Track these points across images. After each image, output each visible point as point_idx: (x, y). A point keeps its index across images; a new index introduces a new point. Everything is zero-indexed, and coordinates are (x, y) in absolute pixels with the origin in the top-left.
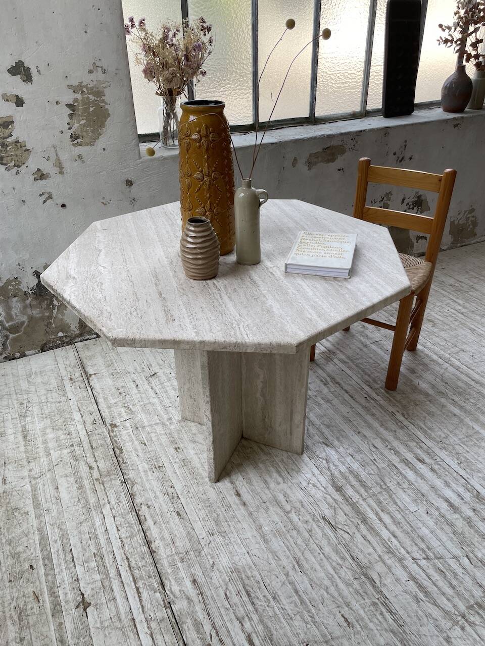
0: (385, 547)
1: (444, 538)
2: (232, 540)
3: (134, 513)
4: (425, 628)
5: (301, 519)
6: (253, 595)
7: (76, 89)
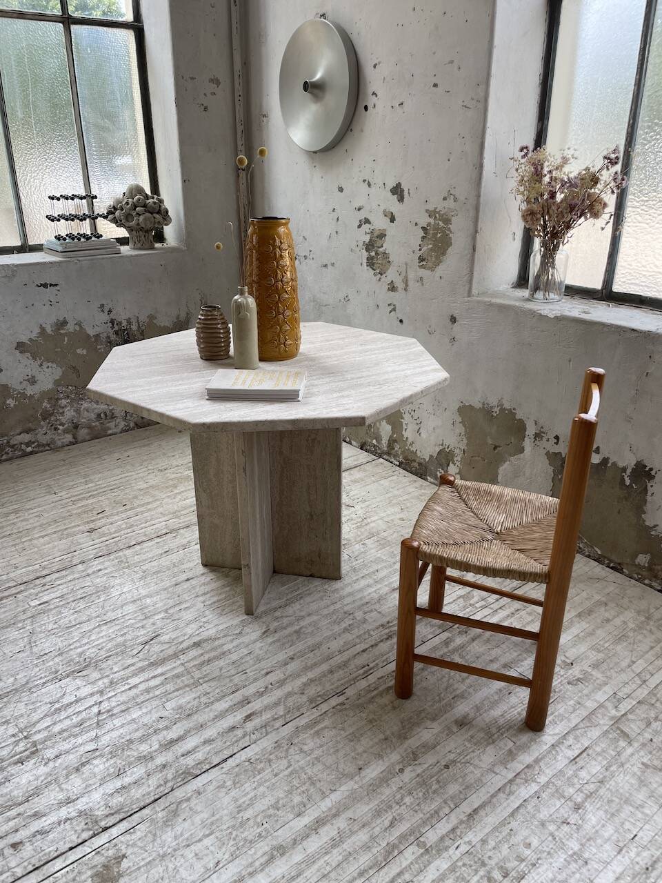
0: (119, 680)
1: (124, 731)
2: (137, 583)
3: (169, 532)
4: (23, 706)
5: (158, 620)
6: (81, 600)
7: (431, 214)
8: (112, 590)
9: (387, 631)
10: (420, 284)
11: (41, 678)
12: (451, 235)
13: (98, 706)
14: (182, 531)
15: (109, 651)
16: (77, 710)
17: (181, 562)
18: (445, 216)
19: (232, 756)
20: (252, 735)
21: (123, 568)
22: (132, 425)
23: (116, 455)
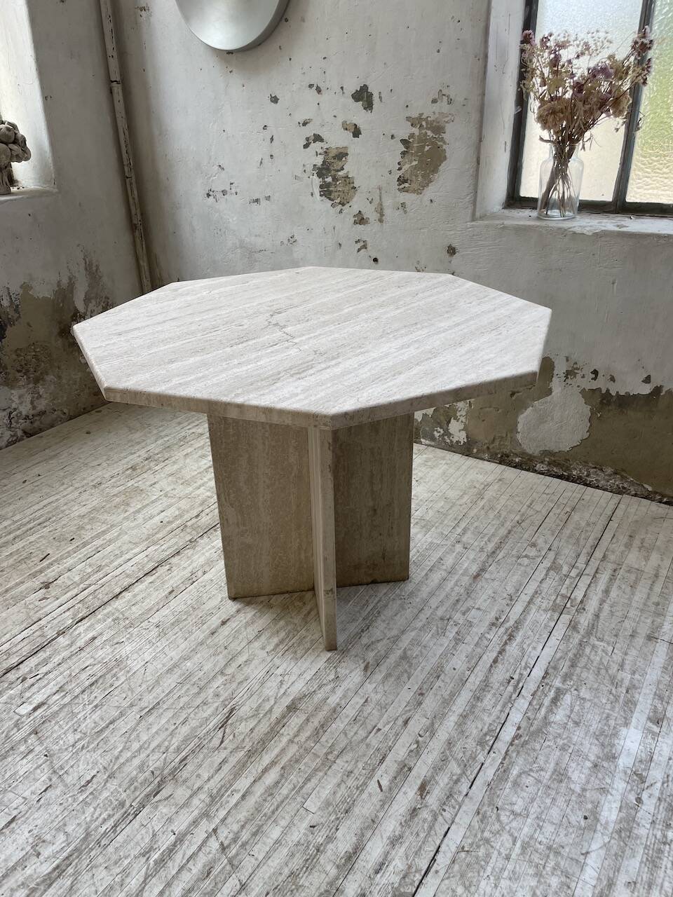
0: (220, 789)
1: (275, 862)
2: (158, 644)
3: (156, 565)
4: (104, 873)
5: (220, 689)
6: (93, 687)
7: (414, 122)
8: (129, 662)
9: (502, 630)
10: (401, 211)
11: (105, 820)
12: (444, 147)
13: (214, 837)
14: (174, 560)
15: (178, 750)
16: (189, 853)
17: (200, 602)
18: (435, 124)
19: (437, 851)
20: (444, 813)
21: (126, 628)
22: (20, 433)
23: (19, 476)
